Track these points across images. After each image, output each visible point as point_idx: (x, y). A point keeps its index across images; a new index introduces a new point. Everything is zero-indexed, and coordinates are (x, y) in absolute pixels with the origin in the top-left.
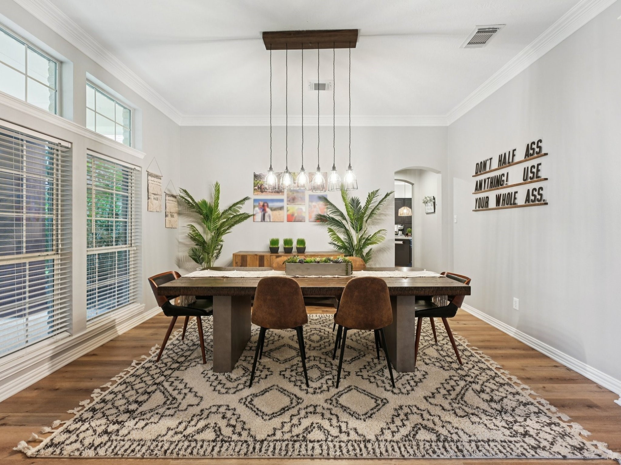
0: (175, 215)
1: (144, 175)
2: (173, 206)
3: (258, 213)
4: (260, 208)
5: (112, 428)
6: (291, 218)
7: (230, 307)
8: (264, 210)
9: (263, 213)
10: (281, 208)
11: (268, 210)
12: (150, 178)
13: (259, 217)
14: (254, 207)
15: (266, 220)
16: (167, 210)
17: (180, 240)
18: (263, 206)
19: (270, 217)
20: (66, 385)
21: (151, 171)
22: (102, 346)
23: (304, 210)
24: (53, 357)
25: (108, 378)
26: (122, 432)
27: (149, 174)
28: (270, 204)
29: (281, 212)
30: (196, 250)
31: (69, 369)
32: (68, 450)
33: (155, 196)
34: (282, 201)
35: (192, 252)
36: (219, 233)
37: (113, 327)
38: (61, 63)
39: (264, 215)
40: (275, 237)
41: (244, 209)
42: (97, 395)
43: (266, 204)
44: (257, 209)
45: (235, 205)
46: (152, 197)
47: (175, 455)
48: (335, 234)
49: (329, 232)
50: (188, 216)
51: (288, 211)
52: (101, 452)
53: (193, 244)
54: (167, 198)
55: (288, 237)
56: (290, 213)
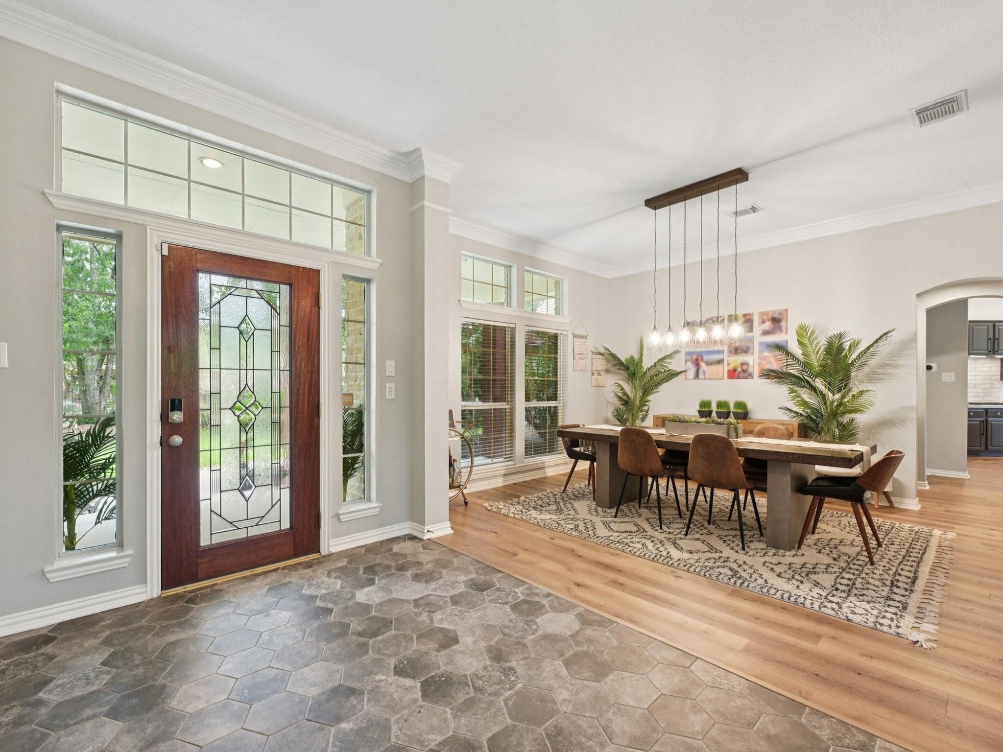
0: (603, 373)
1: (570, 337)
2: (600, 364)
3: (690, 369)
4: (693, 362)
5: (524, 510)
6: (733, 374)
7: (608, 454)
8: (697, 365)
9: (696, 368)
10: (720, 362)
11: (703, 364)
12: (575, 339)
13: (691, 373)
14: (686, 361)
15: (700, 377)
16: (593, 369)
17: (609, 399)
18: (697, 360)
19: (704, 373)
20: (509, 491)
21: (576, 333)
22: (535, 480)
23: (751, 363)
24: (505, 475)
25: (531, 494)
26: (528, 513)
27: (575, 336)
28: (706, 358)
29: (720, 367)
30: (620, 409)
31: (513, 486)
32: (503, 511)
33: (581, 356)
34: (723, 352)
35: (615, 412)
36: (647, 391)
37: (542, 468)
38: (511, 266)
39: (698, 371)
41: (674, 365)
42: (522, 498)
43: (700, 358)
44: (689, 364)
45: (662, 359)
46: (577, 357)
47: (548, 527)
48: (799, 396)
49: (790, 393)
50: (616, 373)
51: (729, 365)
52: (517, 516)
53: (618, 404)
54: (594, 356)
55: (723, 399)
56: (731, 367)
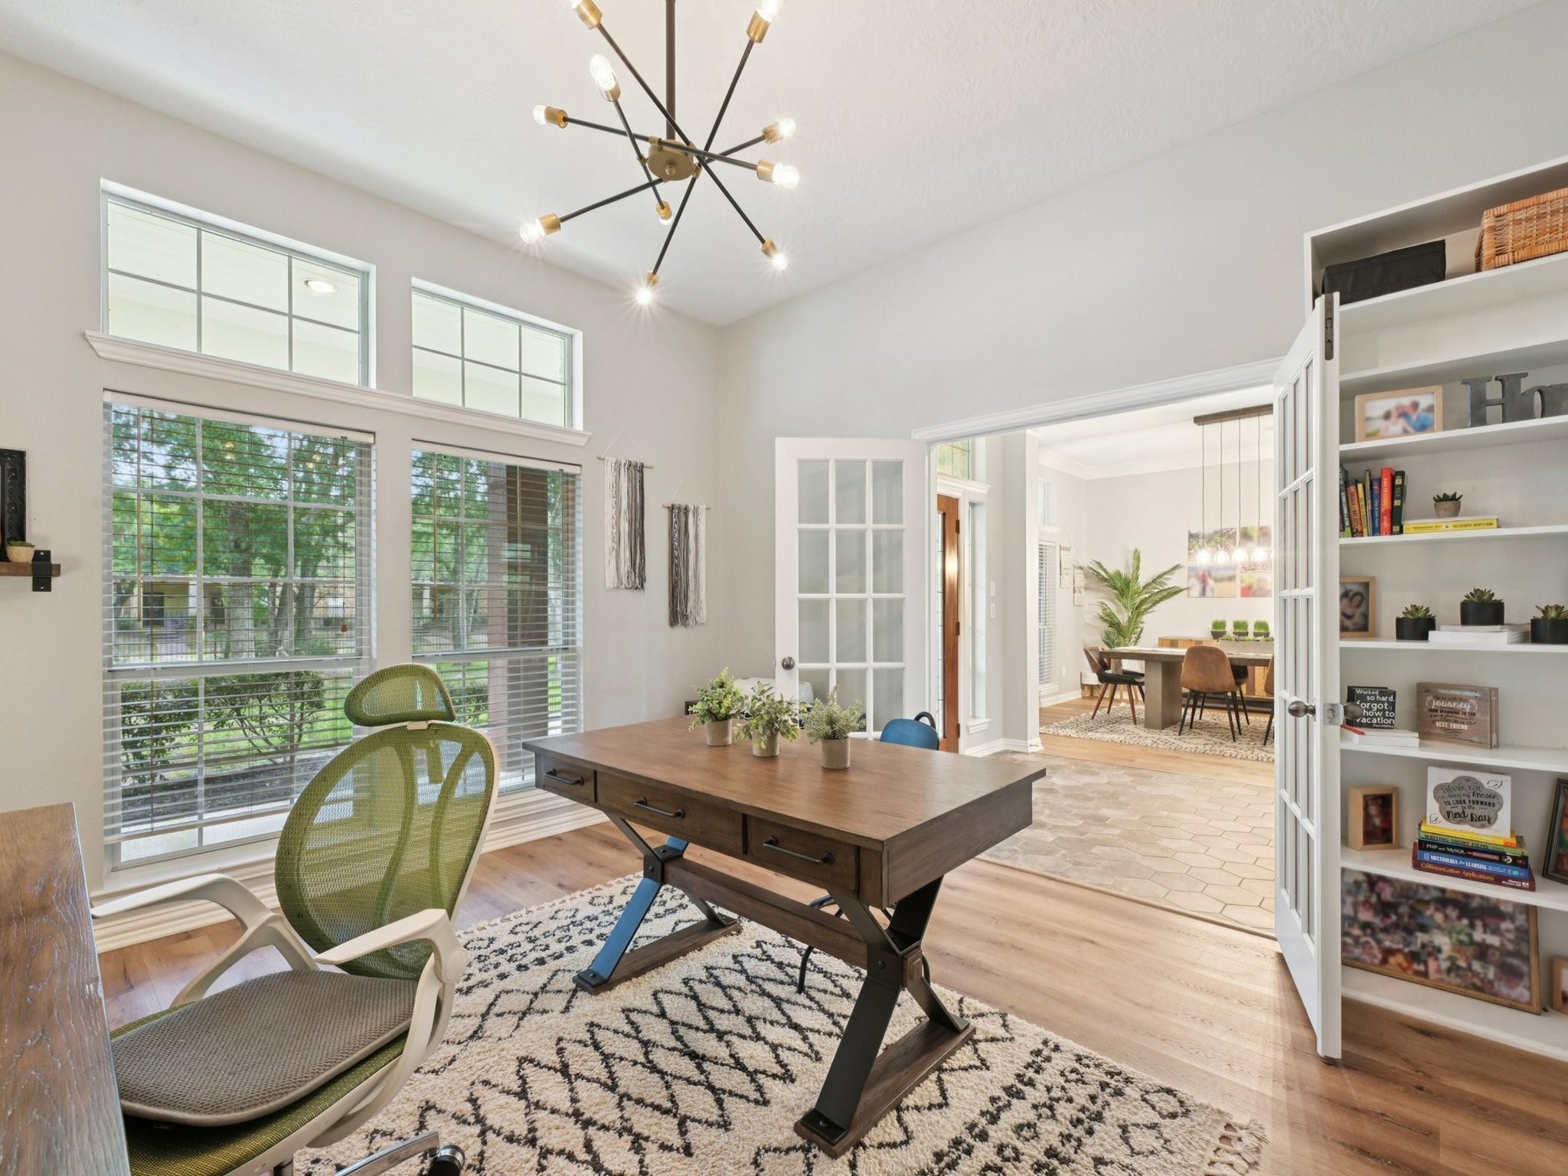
0: (1084, 591)
1: (1058, 549)
2: (1081, 580)
3: (1194, 586)
4: (1198, 580)
6: (1247, 592)
8: (1204, 582)
9: (1202, 586)
10: (1231, 579)
11: (1210, 581)
12: (1061, 551)
13: (1197, 589)
14: (1189, 577)
15: (1207, 595)
16: (1076, 585)
18: (1202, 576)
19: (1213, 590)
21: (1063, 545)
23: (1269, 580)
27: (1061, 548)
28: (1214, 573)
29: (1231, 584)
30: (1110, 632)
34: (1235, 569)
35: (1105, 635)
36: (1138, 611)
39: (1204, 588)
40: (1220, 619)
41: (1174, 581)
43: (1207, 574)
44: (1193, 581)
45: (1160, 576)
46: (1063, 572)
50: (1097, 591)
51: (1242, 581)
53: (1105, 626)
54: (1076, 571)
55: (1240, 618)
56: (1246, 584)
